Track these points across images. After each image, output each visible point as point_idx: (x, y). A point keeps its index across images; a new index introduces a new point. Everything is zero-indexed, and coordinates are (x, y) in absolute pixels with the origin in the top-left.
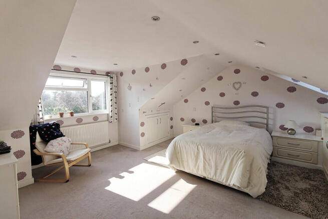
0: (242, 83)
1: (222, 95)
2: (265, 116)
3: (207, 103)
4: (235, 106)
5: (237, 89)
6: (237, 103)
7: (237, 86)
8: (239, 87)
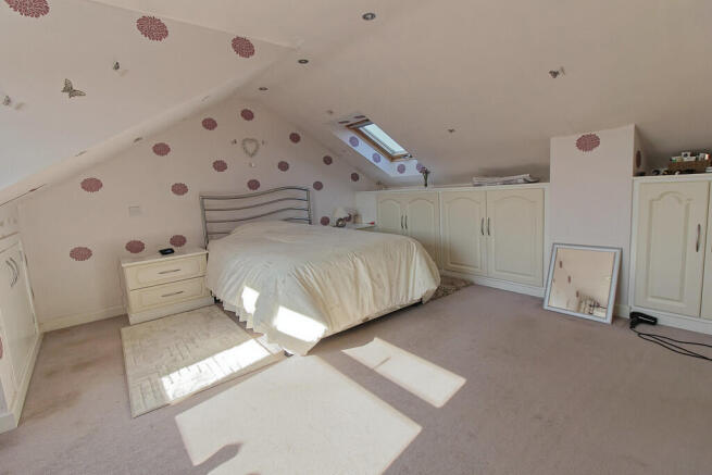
0: (260, 143)
1: (220, 166)
2: (304, 205)
3: (180, 189)
4: (252, 192)
5: (252, 155)
6: (254, 185)
7: (251, 147)
8: (256, 151)
